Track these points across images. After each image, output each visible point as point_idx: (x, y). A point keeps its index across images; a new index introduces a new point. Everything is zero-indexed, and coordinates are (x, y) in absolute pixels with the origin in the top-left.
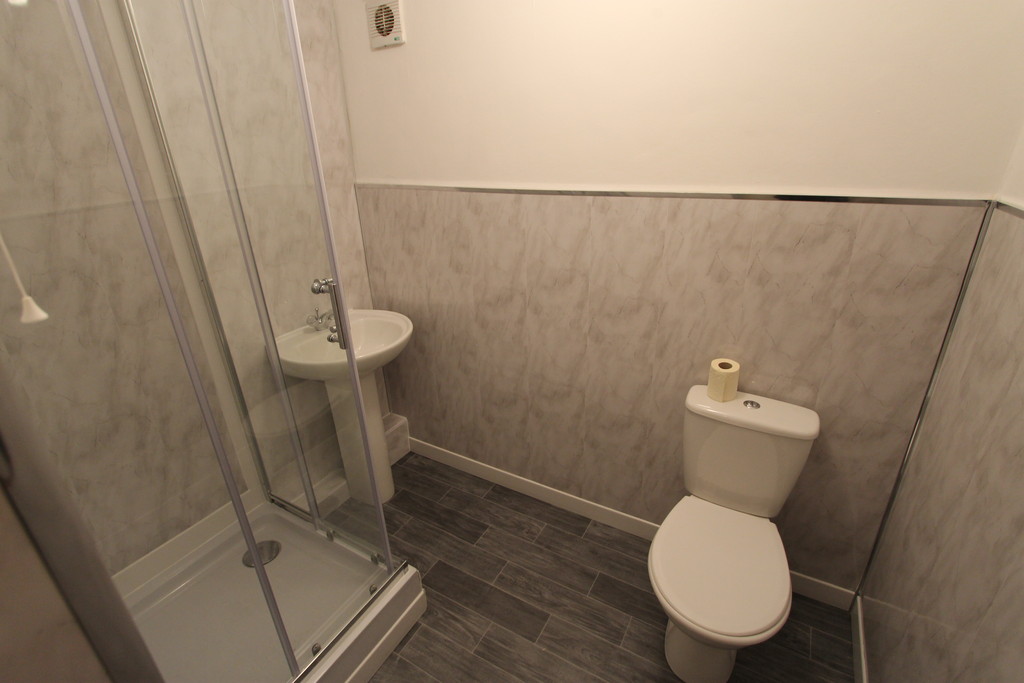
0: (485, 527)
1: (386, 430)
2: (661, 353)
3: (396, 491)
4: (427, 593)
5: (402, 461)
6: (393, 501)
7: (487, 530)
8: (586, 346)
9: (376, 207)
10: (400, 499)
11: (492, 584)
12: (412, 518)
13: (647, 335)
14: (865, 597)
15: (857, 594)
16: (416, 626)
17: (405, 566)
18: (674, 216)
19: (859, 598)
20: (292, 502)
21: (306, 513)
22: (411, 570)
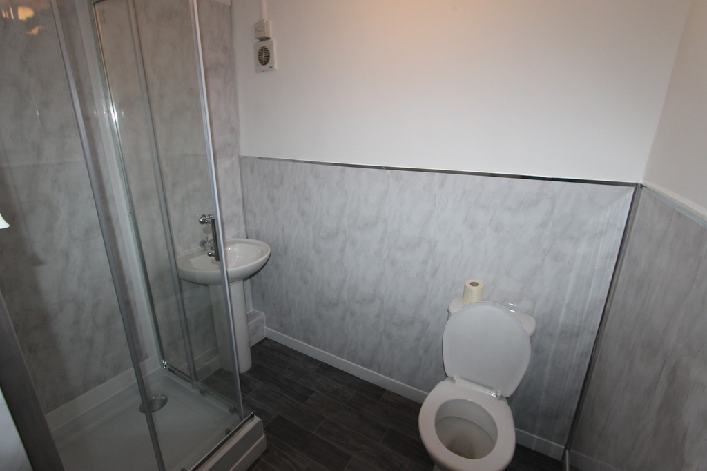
0: (312, 392)
1: (248, 321)
2: (434, 275)
3: (253, 364)
4: (267, 437)
5: (260, 343)
6: (249, 372)
7: (314, 395)
8: (385, 268)
9: (252, 171)
10: (255, 370)
11: (314, 433)
12: (262, 383)
13: (425, 262)
14: (572, 451)
15: (566, 448)
16: (258, 460)
17: (252, 416)
18: (442, 185)
19: (567, 451)
20: (180, 368)
21: (187, 376)
22: (257, 419)
